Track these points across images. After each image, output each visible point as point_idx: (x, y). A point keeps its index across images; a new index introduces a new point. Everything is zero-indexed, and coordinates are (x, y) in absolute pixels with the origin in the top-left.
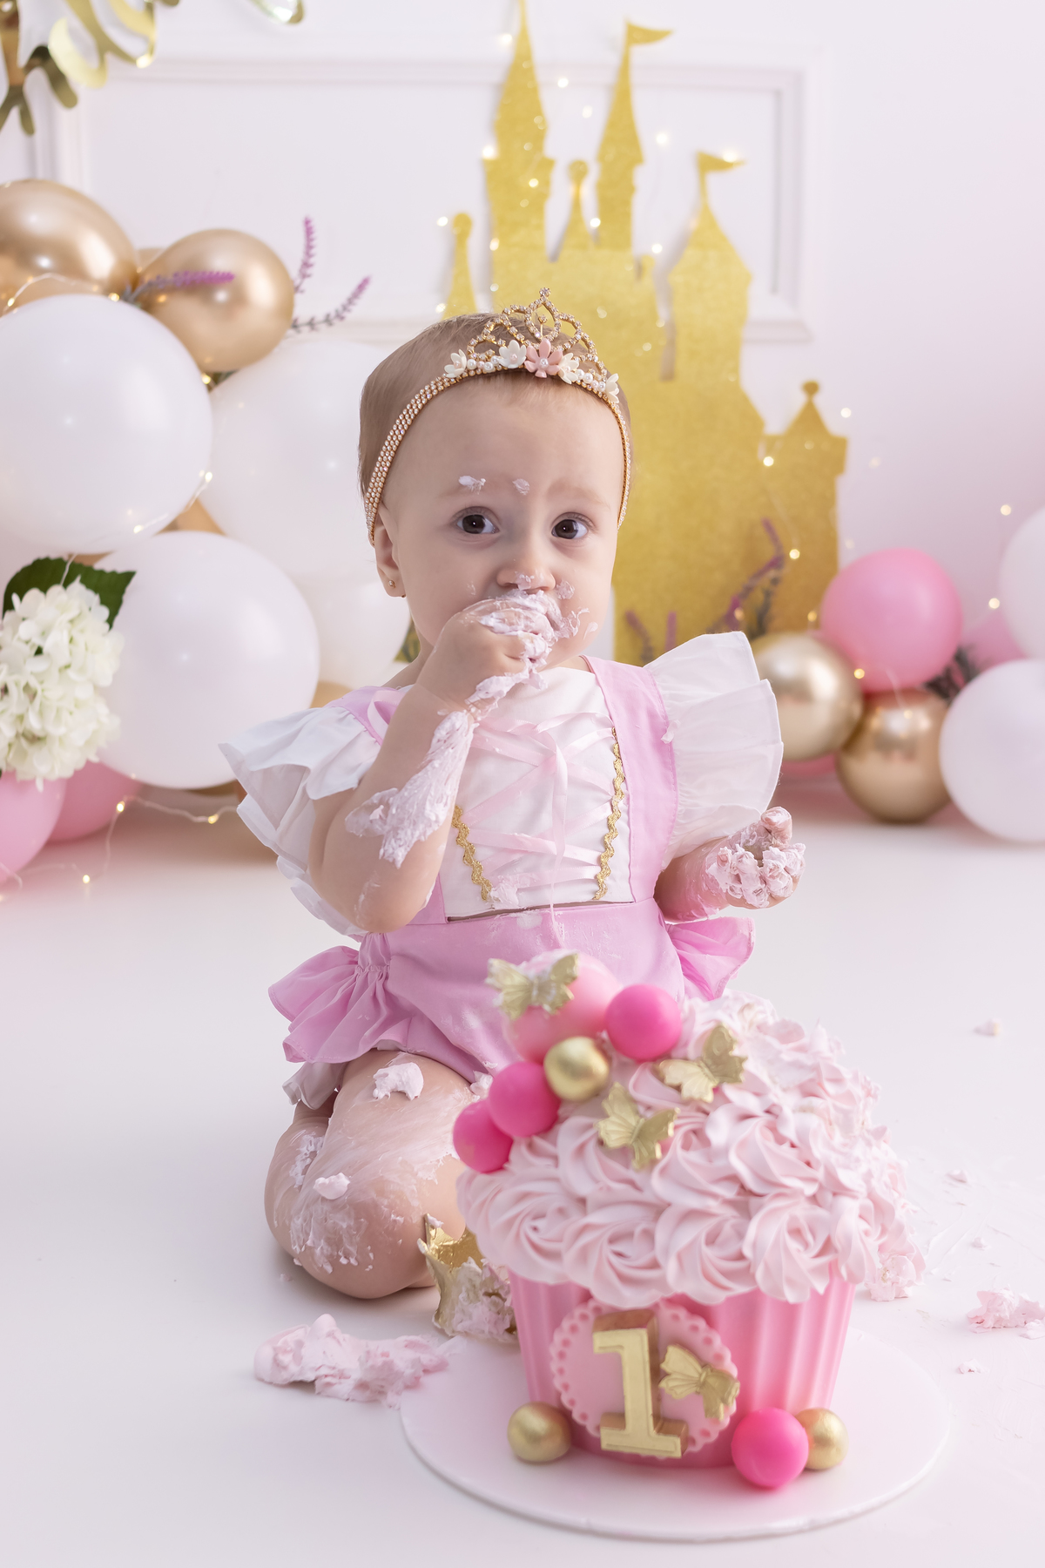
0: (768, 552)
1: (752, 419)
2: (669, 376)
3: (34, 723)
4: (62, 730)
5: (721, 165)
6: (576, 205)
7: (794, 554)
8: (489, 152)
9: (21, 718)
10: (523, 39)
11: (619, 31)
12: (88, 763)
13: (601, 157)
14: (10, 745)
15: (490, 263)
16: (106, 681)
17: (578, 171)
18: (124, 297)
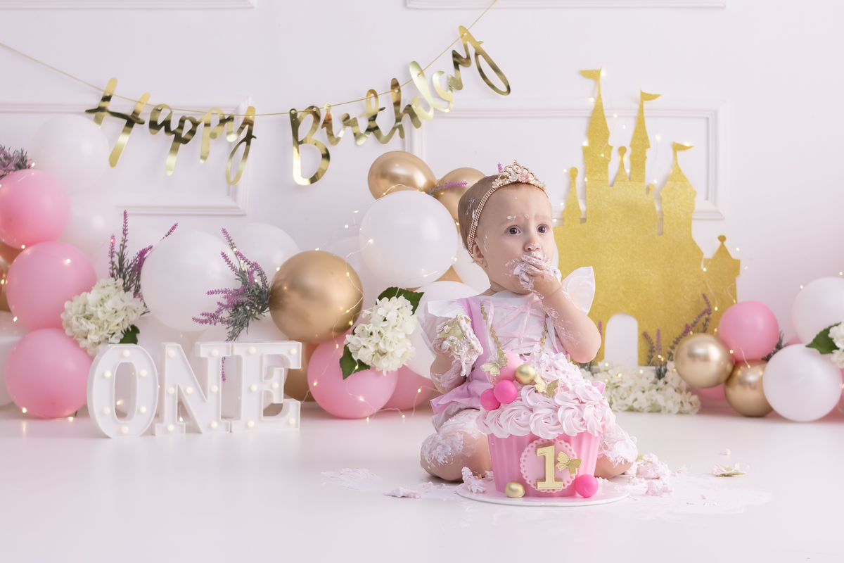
0: (704, 307)
1: (698, 251)
2: (661, 233)
3: (381, 346)
4: (392, 350)
5: (683, 148)
6: (622, 164)
7: (716, 309)
8: (585, 144)
9: (377, 344)
10: (599, 99)
11: (638, 95)
12: (403, 366)
13: (631, 146)
14: (373, 355)
15: (585, 187)
16: (410, 333)
17: (622, 150)
18: (427, 192)
